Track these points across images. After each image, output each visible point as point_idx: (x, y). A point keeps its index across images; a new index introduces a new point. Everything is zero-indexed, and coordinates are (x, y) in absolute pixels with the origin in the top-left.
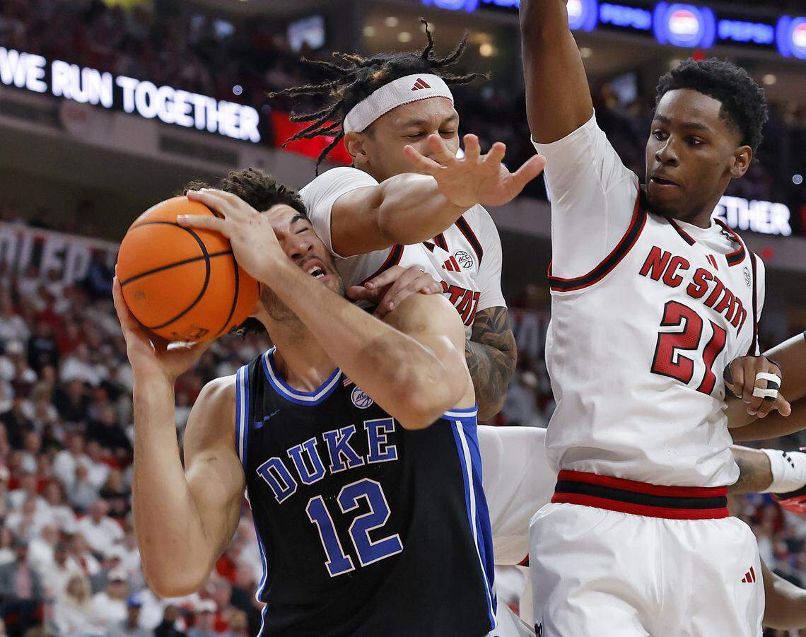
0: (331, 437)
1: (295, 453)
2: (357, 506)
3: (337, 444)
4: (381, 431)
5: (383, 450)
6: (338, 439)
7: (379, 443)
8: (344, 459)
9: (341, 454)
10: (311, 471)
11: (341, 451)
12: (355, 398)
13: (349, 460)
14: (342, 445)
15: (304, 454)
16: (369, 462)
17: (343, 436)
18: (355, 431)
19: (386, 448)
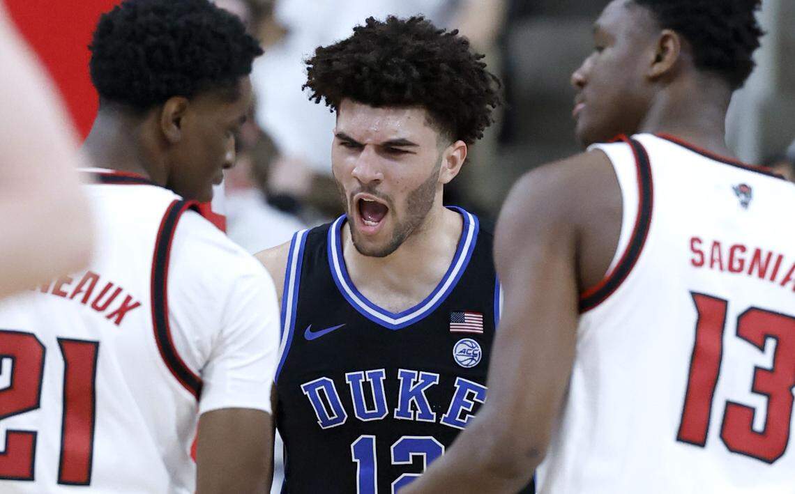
0: (408, 378)
1: (355, 380)
2: (411, 462)
3: (412, 388)
4: (471, 396)
5: (462, 417)
6: (415, 383)
7: (462, 407)
8: (415, 409)
9: (413, 402)
10: (370, 407)
11: (414, 398)
12: (458, 350)
13: (419, 411)
14: (416, 392)
15: (366, 385)
16: (441, 422)
17: (421, 381)
18: (437, 383)
19: (468, 416)
